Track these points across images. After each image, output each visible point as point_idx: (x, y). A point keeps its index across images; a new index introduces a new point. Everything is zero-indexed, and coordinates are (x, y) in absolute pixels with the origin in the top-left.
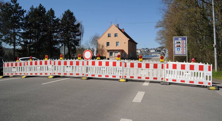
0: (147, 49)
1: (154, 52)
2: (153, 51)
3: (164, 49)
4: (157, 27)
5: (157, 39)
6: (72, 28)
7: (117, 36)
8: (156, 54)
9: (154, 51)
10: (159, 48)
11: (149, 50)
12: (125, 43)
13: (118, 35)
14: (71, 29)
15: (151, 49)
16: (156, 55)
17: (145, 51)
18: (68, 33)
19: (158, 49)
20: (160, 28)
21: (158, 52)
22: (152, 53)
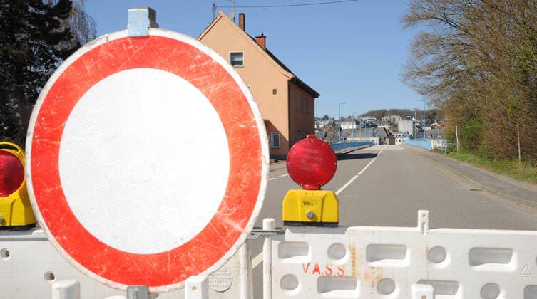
0: (326, 118)
1: (354, 131)
2: (350, 127)
3: (386, 118)
4: (412, 20)
5: (412, 74)
6: (35, 19)
7: (241, 63)
8: (362, 137)
9: (355, 127)
10: (371, 114)
11: (334, 124)
12: (275, 92)
13: (243, 59)
14: (27, 23)
15: (343, 120)
16: (363, 140)
17: (321, 126)
18: (14, 40)
19: (366, 119)
20: (424, 27)
21: (370, 130)
22: (349, 133)
